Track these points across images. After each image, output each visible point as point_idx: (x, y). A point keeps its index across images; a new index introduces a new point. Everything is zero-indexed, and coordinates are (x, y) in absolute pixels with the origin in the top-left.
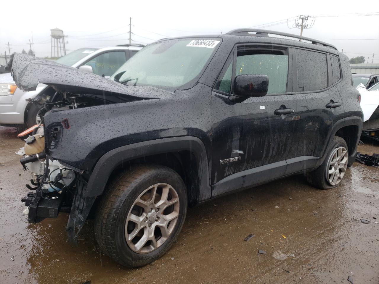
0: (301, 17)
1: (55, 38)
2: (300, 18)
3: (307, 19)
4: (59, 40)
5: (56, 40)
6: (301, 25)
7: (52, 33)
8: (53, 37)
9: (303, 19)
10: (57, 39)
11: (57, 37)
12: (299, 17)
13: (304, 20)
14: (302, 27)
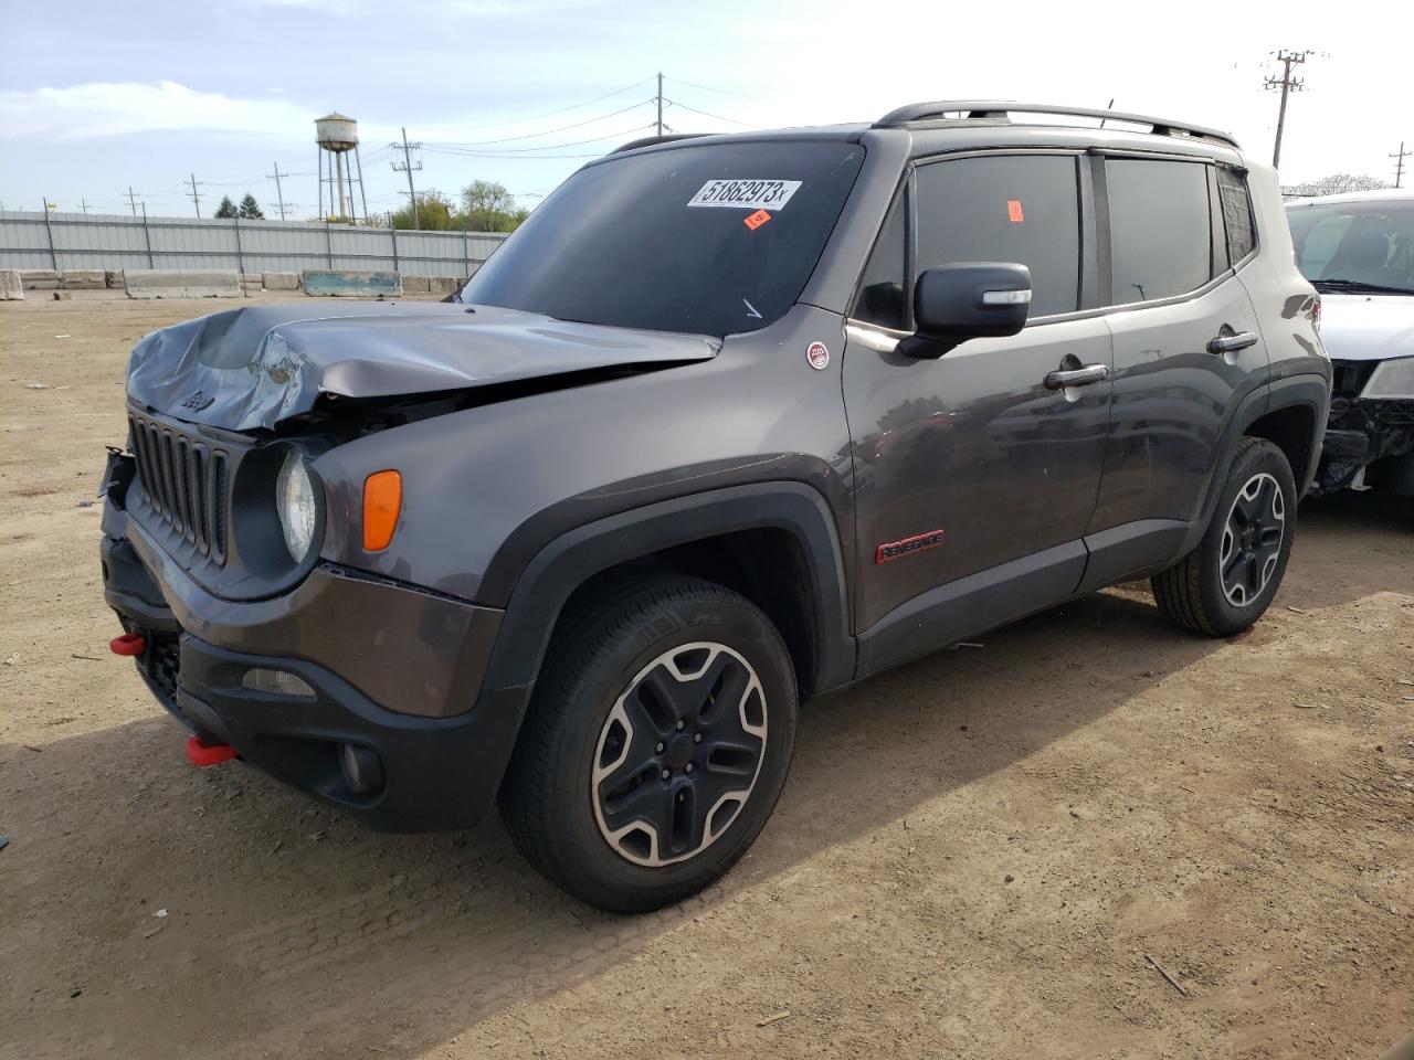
0: (1284, 55)
1: (334, 149)
2: (1279, 58)
3: (1303, 61)
4: (343, 154)
5: (334, 154)
6: (1283, 82)
7: (320, 132)
8: (326, 148)
9: (1288, 61)
10: (338, 151)
11: (338, 146)
12: (1277, 55)
13: (1292, 64)
14: (1285, 88)
